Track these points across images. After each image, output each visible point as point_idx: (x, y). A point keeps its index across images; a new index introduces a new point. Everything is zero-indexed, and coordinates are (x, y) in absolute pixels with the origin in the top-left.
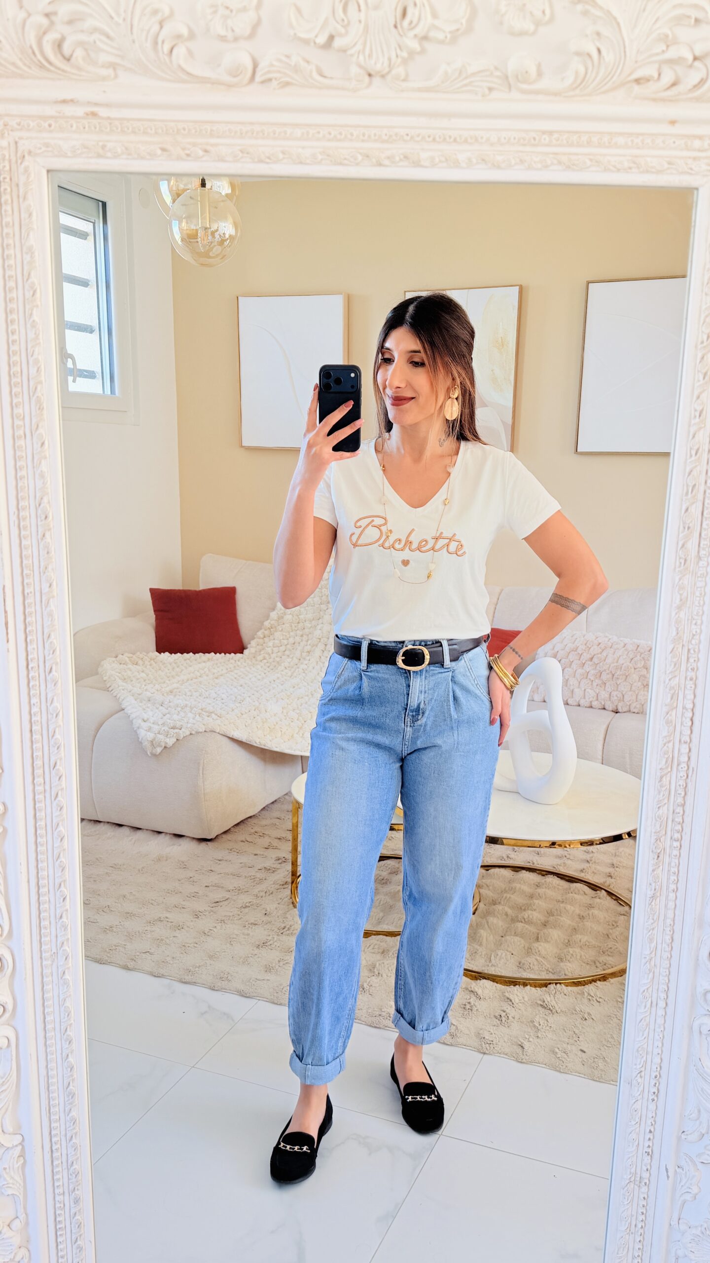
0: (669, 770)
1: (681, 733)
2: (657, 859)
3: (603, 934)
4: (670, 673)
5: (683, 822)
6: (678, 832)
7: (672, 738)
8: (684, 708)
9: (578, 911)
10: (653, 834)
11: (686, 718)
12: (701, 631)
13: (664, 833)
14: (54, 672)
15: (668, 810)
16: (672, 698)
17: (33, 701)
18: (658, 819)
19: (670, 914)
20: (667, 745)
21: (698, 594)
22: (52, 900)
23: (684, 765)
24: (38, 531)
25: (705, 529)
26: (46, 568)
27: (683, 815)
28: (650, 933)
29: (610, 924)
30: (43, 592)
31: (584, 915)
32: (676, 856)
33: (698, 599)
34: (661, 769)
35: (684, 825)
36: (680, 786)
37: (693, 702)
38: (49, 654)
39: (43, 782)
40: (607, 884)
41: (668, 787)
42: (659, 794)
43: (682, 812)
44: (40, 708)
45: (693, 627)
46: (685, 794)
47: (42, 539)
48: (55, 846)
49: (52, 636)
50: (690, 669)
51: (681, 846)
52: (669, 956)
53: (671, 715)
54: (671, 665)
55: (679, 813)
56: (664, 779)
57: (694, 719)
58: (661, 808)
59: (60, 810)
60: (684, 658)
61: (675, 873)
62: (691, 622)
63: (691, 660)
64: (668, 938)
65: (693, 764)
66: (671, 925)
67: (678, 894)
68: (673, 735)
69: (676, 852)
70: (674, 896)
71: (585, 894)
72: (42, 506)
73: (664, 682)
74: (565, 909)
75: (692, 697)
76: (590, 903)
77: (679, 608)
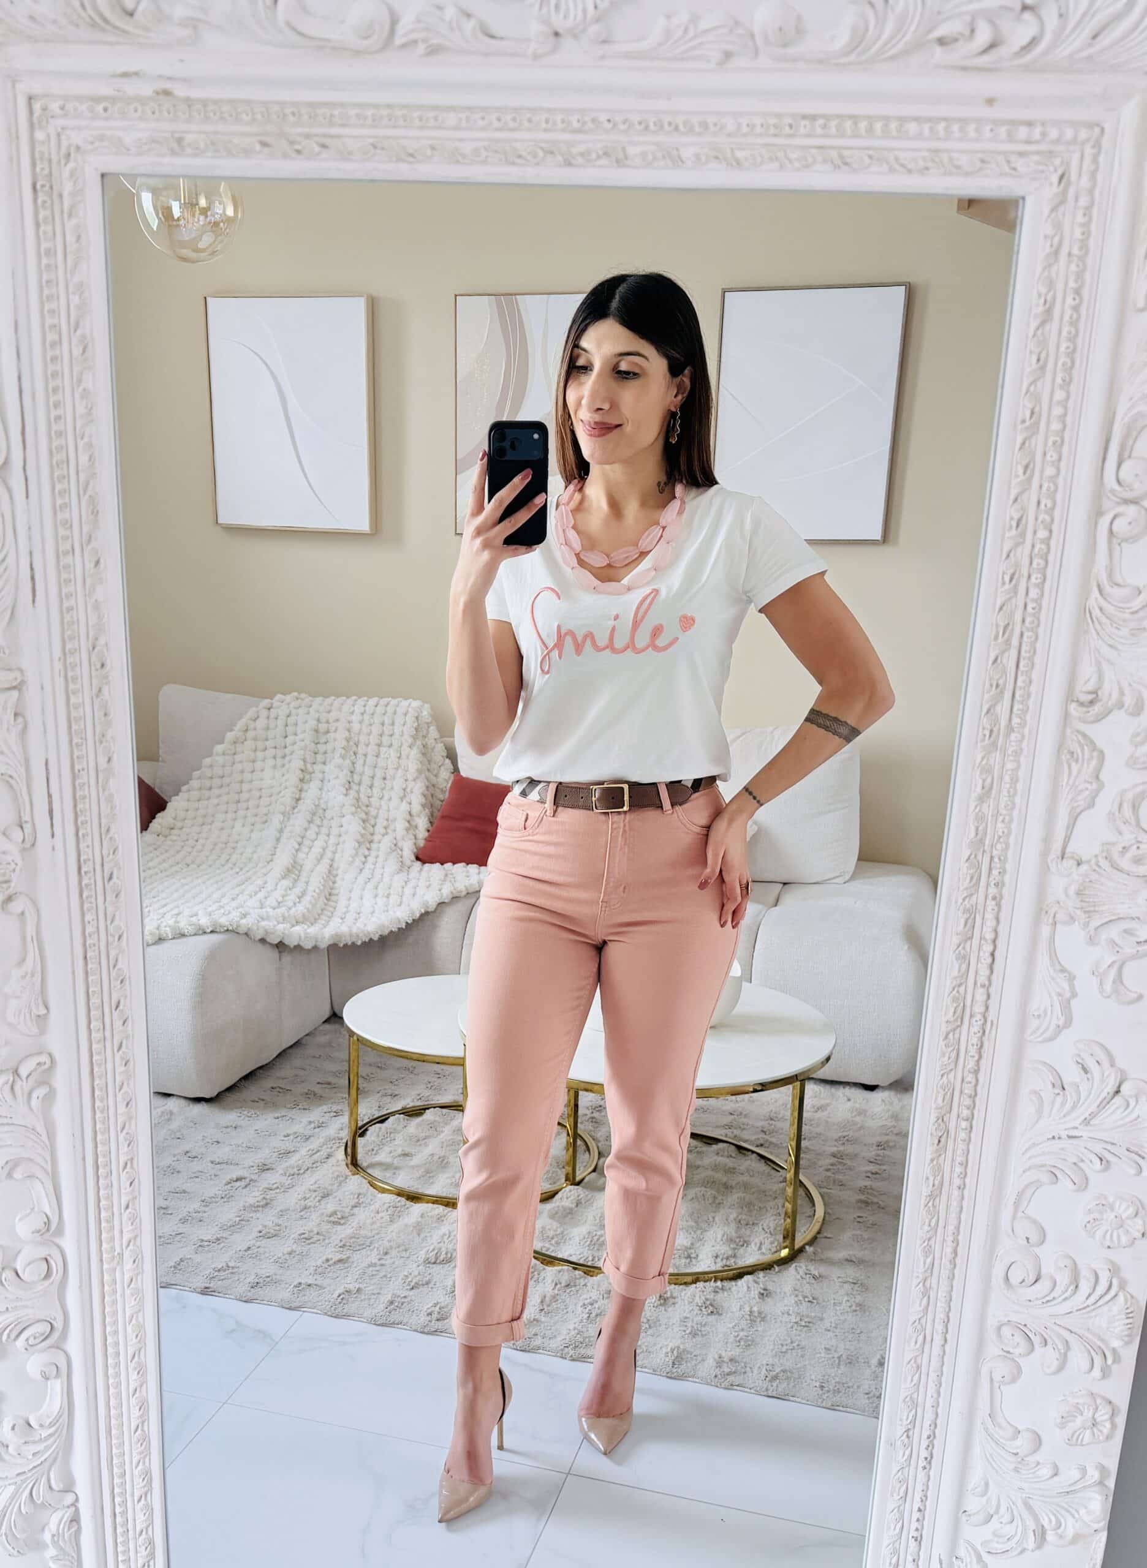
0: (959, 1023)
1: (977, 973)
2: (938, 1145)
4: (964, 890)
5: (976, 1095)
6: (968, 1108)
7: (964, 980)
8: (982, 939)
12: (1010, 832)
14: (115, 879)
15: (955, 1078)
16: (966, 924)
17: (88, 917)
20: (956, 989)
30: (100, 769)
34: (947, 1021)
39: (102, 1026)
41: (957, 1047)
42: (944, 1056)
43: (974, 1082)
44: (98, 928)
45: (1000, 825)
46: (980, 1056)
47: (97, 695)
48: (119, 1112)
49: (113, 830)
50: (992, 884)
51: (971, 1128)
52: (951, 1276)
53: (964, 948)
54: (966, 879)
55: (970, 1083)
56: (951, 1035)
57: (997, 954)
58: (945, 1076)
59: (126, 1065)
60: (985, 870)
63: (995, 872)
64: (950, 1251)
65: (992, 1015)
66: (953, 1234)
67: (966, 1193)
68: (965, 976)
72: (97, 649)
75: (994, 923)
77: (982, 799)
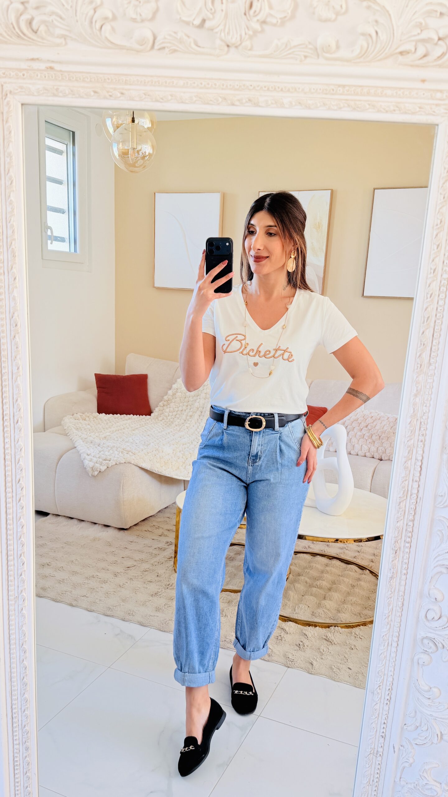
0: (405, 498)
1: (413, 475)
2: (395, 554)
3: (366, 597)
4: (408, 437)
5: (413, 531)
6: (409, 538)
7: (407, 478)
8: (416, 459)
9: (351, 582)
10: (393, 538)
11: (417, 466)
12: (429, 411)
13: (400, 538)
14: (19, 423)
15: (403, 523)
16: (409, 453)
17: (6, 440)
18: (397, 529)
19: (402, 588)
20: (404, 482)
21: (428, 387)
22: (16, 565)
23: (415, 496)
24: (11, 334)
25: (434, 346)
26: (16, 357)
27: (413, 526)
28: (389, 600)
29: (371, 591)
30: (14, 372)
31: (355, 585)
32: (407, 552)
33: (428, 390)
34: (400, 497)
35: (413, 533)
36: (411, 508)
37: (422, 456)
38: (17, 411)
39: (11, 491)
40: (370, 566)
41: (404, 509)
42: (398, 513)
43: (412, 525)
44: (11, 445)
45: (424, 408)
46: (415, 514)
47: (13, 339)
48: (18, 530)
49: (19, 401)
50: (421, 435)
51: (411, 546)
52: (401, 615)
53: (407, 464)
54: (409, 432)
55: (410, 526)
56: (402, 504)
57: (422, 466)
58: (399, 522)
59: (22, 509)
60: (418, 428)
61: (406, 563)
62: (423, 405)
63: (422, 429)
64: (400, 604)
65: (420, 495)
66: (402, 595)
67: (408, 576)
68: (408, 476)
69: (407, 550)
70: (405, 577)
71: (356, 571)
72: (13, 318)
73: (404, 442)
74: (343, 580)
75: (422, 452)
76: (358, 577)
77: (416, 395)
